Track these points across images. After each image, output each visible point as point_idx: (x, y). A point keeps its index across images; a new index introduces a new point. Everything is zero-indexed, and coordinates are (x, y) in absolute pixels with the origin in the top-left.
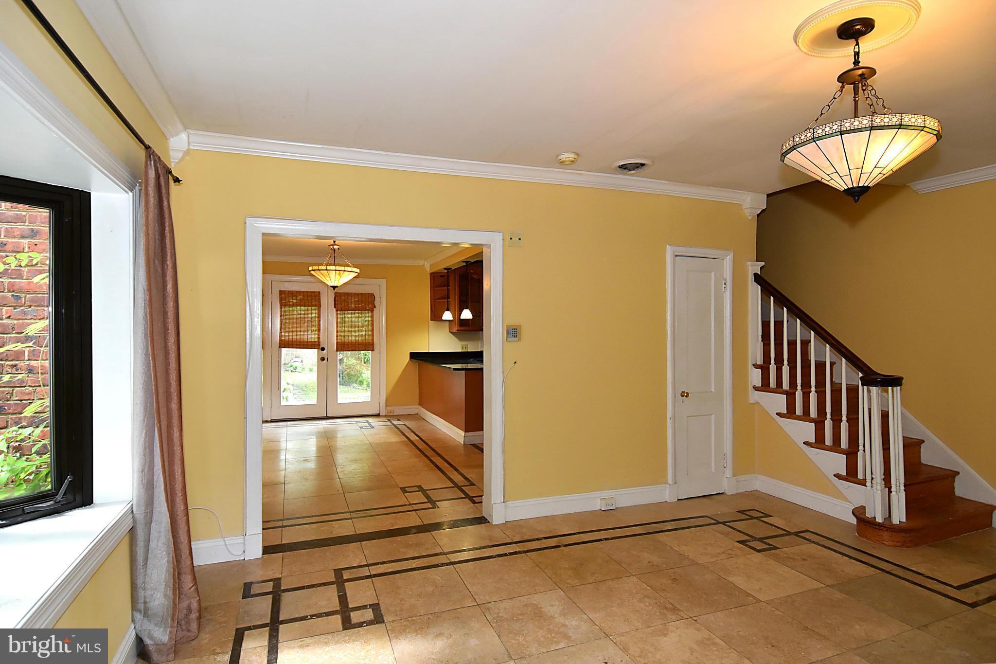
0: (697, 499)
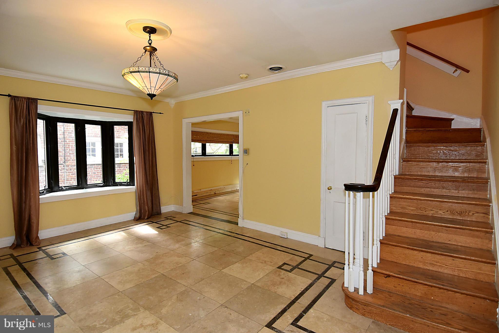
0: (340, 252)
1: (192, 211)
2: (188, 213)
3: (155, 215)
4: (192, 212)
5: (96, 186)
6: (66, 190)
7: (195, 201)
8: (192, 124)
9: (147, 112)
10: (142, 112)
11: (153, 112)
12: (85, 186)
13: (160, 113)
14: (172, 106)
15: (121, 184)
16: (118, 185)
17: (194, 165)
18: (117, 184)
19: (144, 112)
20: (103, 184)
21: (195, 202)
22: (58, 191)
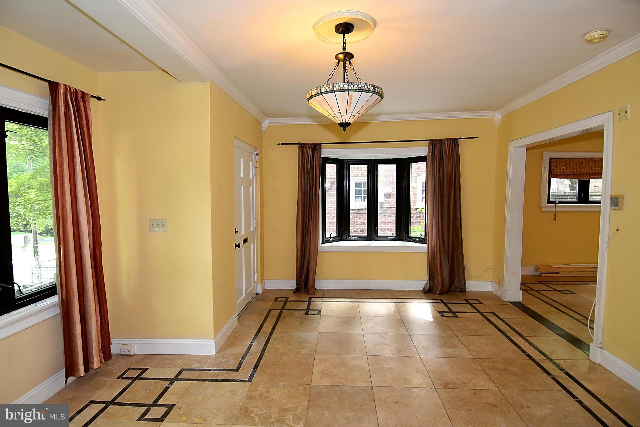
1: (521, 301)
2: (510, 302)
3: (455, 291)
4: (519, 302)
5: (386, 239)
6: (355, 240)
7: (546, 283)
8: (528, 149)
9: (449, 140)
10: (441, 140)
11: (460, 138)
12: (375, 237)
13: (472, 138)
14: (497, 123)
15: (414, 240)
16: (412, 241)
17: (555, 220)
18: (410, 239)
19: (444, 140)
20: (395, 238)
21: (546, 285)
22: (347, 240)
